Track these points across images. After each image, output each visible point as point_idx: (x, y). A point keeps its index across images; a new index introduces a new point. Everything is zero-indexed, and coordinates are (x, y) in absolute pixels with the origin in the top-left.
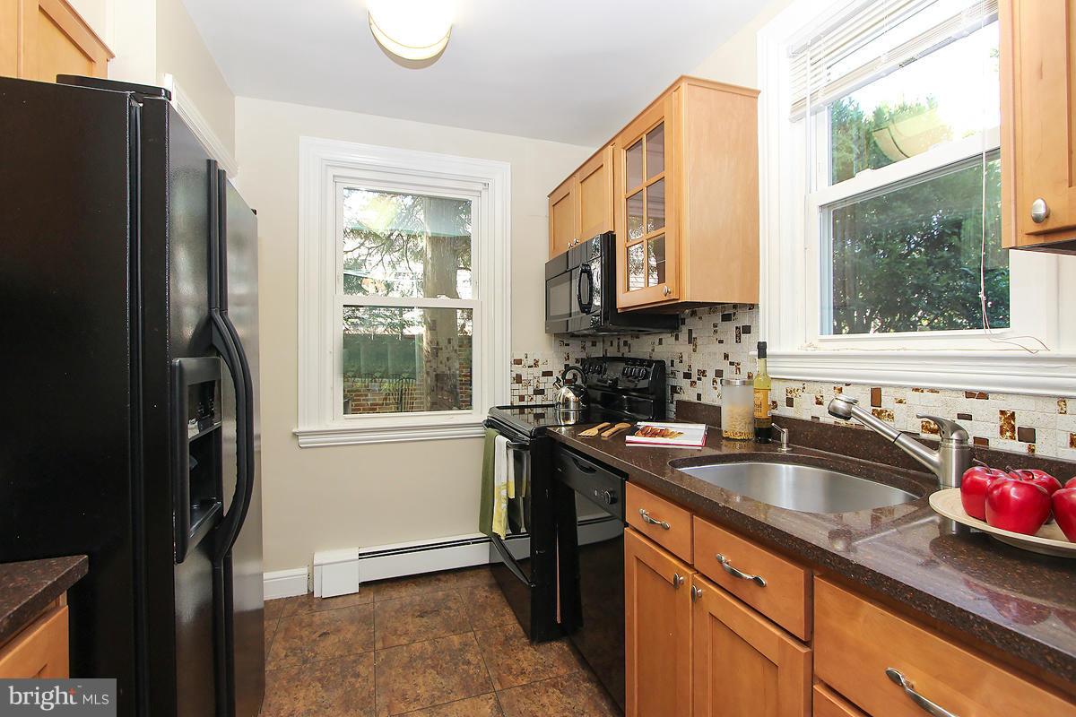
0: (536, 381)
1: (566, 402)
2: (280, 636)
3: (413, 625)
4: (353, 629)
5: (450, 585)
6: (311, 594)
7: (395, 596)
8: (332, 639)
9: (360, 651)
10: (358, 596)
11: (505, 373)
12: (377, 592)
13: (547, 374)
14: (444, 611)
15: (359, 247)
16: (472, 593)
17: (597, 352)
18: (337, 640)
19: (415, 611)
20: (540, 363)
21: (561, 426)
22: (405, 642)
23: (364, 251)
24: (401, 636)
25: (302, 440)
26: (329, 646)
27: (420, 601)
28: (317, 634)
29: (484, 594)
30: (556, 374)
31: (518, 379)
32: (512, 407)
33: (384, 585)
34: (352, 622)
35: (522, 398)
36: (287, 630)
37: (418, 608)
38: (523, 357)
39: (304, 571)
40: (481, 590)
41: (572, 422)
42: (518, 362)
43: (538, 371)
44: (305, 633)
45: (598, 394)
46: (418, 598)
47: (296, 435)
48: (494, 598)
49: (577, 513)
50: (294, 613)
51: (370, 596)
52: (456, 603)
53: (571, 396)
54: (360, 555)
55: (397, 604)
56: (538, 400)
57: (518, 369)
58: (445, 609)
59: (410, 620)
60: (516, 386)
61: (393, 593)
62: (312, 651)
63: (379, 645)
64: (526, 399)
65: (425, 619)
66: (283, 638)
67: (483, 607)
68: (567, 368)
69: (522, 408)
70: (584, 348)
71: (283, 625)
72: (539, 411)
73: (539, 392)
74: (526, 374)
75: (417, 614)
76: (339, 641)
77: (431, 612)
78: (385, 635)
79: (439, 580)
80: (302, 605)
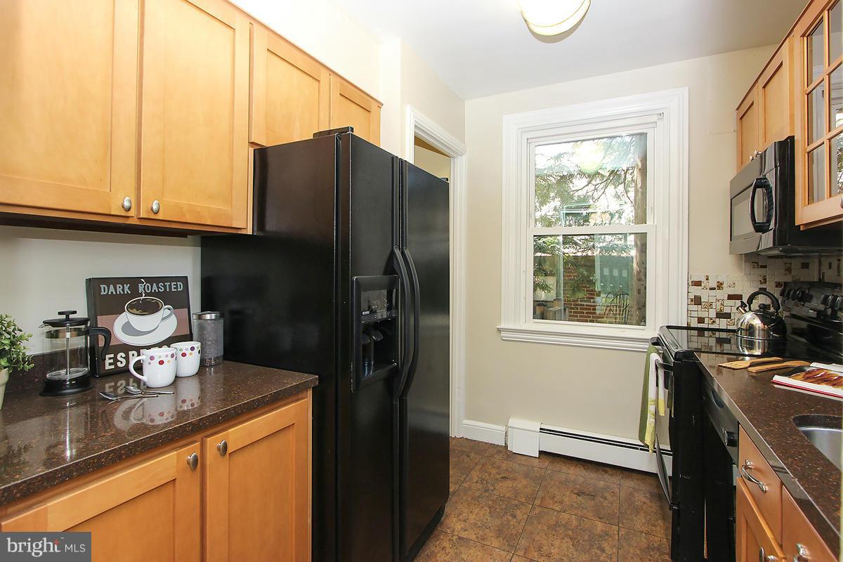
0: (719, 304)
1: (750, 329)
2: (479, 467)
3: (569, 498)
4: (525, 482)
5: (612, 481)
6: (506, 447)
7: (564, 471)
8: (509, 483)
9: (523, 500)
10: (537, 460)
11: (681, 293)
12: (552, 462)
13: (733, 297)
14: (599, 499)
15: (587, 185)
16: (631, 494)
18: (511, 486)
19: (575, 489)
20: (724, 286)
21: (746, 355)
22: (558, 508)
23: (591, 187)
24: (556, 502)
25: (503, 334)
26: (504, 488)
27: (583, 483)
28: (501, 476)
29: (643, 500)
30: (744, 298)
31: (697, 301)
32: (688, 328)
33: (558, 459)
34: (526, 476)
35: (701, 320)
36: (484, 465)
37: (578, 487)
38: (703, 279)
39: (503, 428)
40: (641, 494)
41: (758, 352)
42: (698, 284)
43: (722, 294)
44: (494, 471)
46: (581, 479)
47: (499, 330)
48: (651, 507)
50: (492, 456)
51: (546, 463)
52: (613, 496)
53: (757, 323)
54: (541, 429)
55: (563, 477)
56: (723, 324)
57: (696, 291)
58: (601, 497)
59: (568, 493)
60: (695, 307)
61: (564, 467)
62: (493, 485)
63: (537, 502)
64: (706, 320)
65: (580, 498)
66: (481, 469)
67: (637, 511)
69: (701, 331)
70: (789, 270)
71: (482, 461)
72: (724, 335)
73: (723, 315)
74: (705, 296)
75: (575, 491)
76: (512, 487)
77: (588, 495)
78: (545, 496)
79: (606, 472)
80: (499, 452)
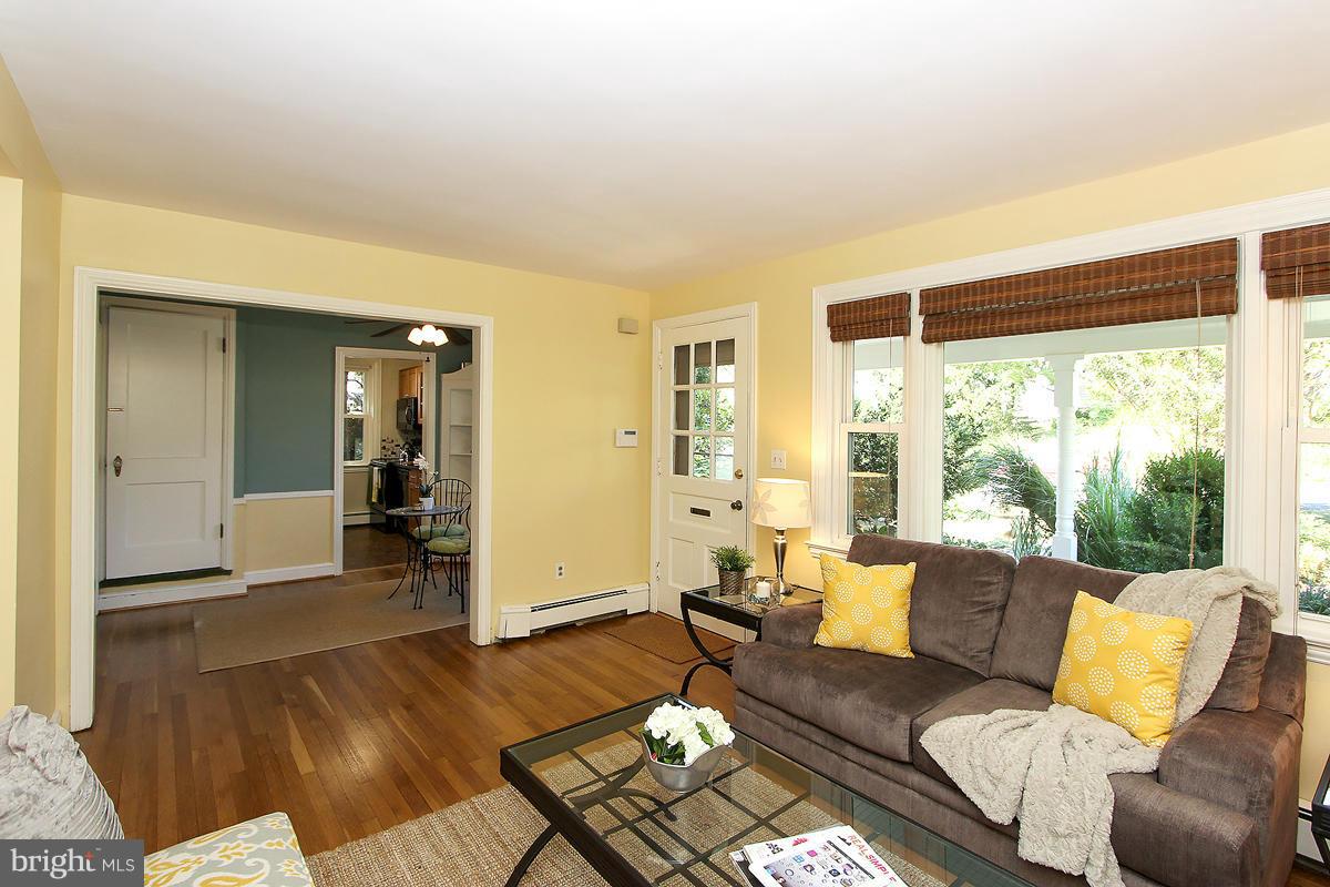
11: (378, 446)
13: (397, 446)
30: (401, 445)
31: (384, 448)
35: (384, 456)
43: (392, 445)
57: (384, 443)
73: (393, 453)
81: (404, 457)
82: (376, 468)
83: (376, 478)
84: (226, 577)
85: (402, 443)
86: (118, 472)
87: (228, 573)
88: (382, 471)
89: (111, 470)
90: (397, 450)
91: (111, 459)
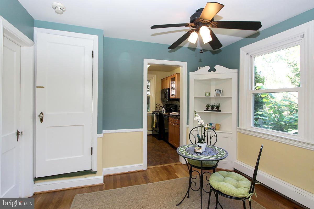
11: (154, 106)
13: (161, 106)
17: (169, 103)
30: (162, 106)
31: (156, 107)
35: (157, 110)
38: (157, 104)
43: (159, 106)
45: (168, 110)
49: (165, 127)
56: (159, 110)
68: (164, 106)
70: (166, 103)
72: (160, 112)
73: (159, 109)
81: (164, 110)
82: (155, 115)
83: (155, 119)
84: (94, 175)
85: (162, 105)
86: (42, 120)
87: (95, 173)
88: (157, 116)
89: (38, 119)
90: (161, 108)
91: (38, 113)
